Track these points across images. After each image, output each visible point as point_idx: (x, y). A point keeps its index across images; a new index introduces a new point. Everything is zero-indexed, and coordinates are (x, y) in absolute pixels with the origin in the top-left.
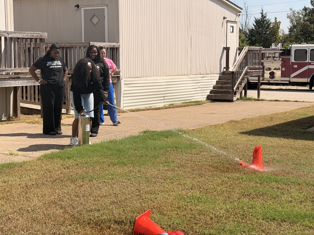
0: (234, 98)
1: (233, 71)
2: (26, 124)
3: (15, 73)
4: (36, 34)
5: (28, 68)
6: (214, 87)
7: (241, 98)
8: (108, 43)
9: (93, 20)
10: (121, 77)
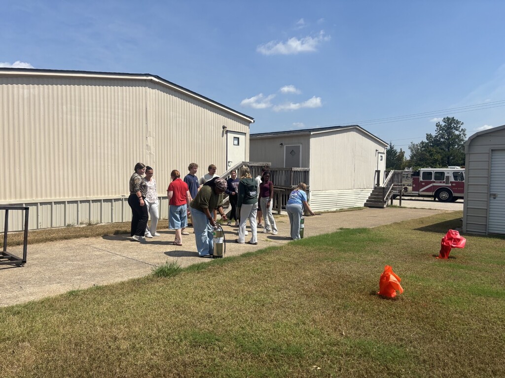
0: (384, 205)
1: (383, 187)
6: (369, 198)
7: (389, 206)
8: (302, 168)
9: (291, 153)
10: (310, 190)
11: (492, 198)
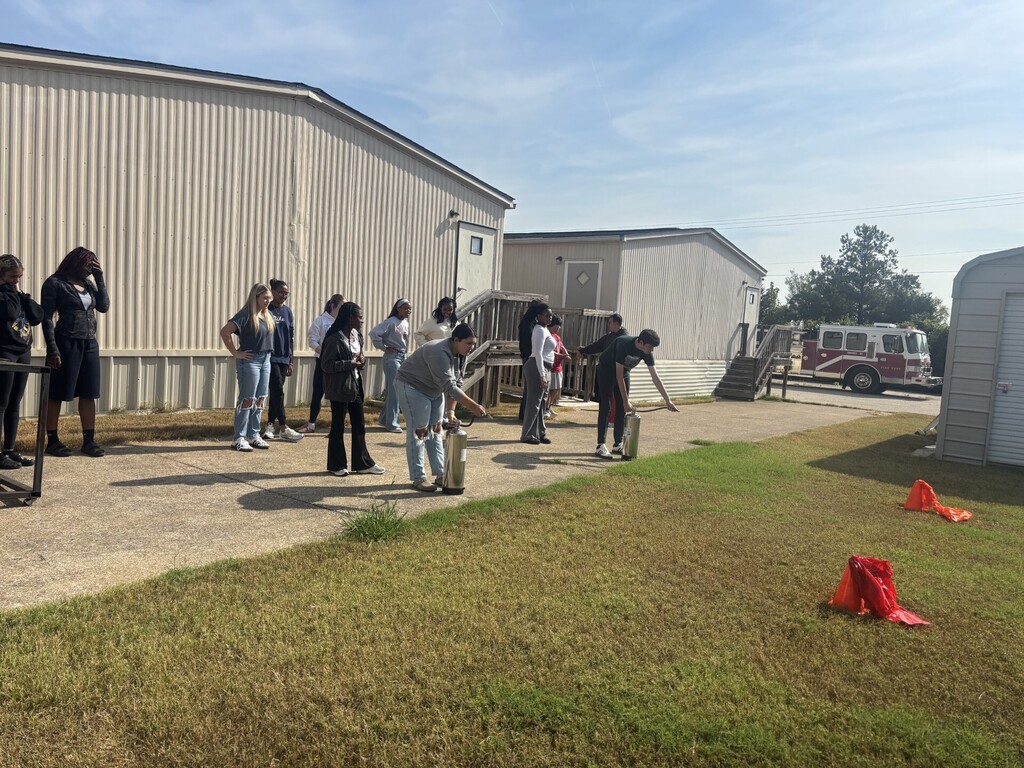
0: (755, 396)
1: (754, 357)
4: (535, 296)
6: (723, 379)
7: (763, 398)
9: (579, 279)
11: (1000, 393)
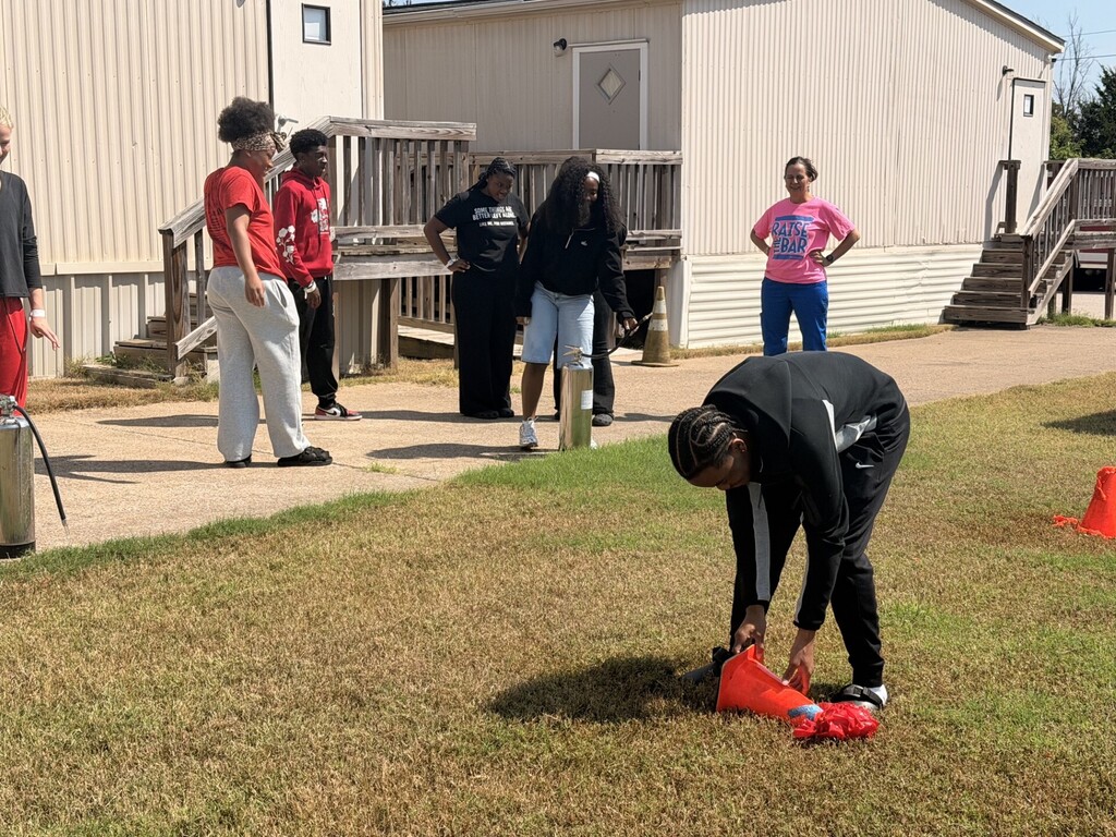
0: (1029, 316)
1: (1030, 234)
2: (415, 386)
3: (386, 241)
5: (421, 227)
6: (966, 285)
7: (1051, 317)
8: (648, 153)
9: (603, 85)
10: (684, 252)
